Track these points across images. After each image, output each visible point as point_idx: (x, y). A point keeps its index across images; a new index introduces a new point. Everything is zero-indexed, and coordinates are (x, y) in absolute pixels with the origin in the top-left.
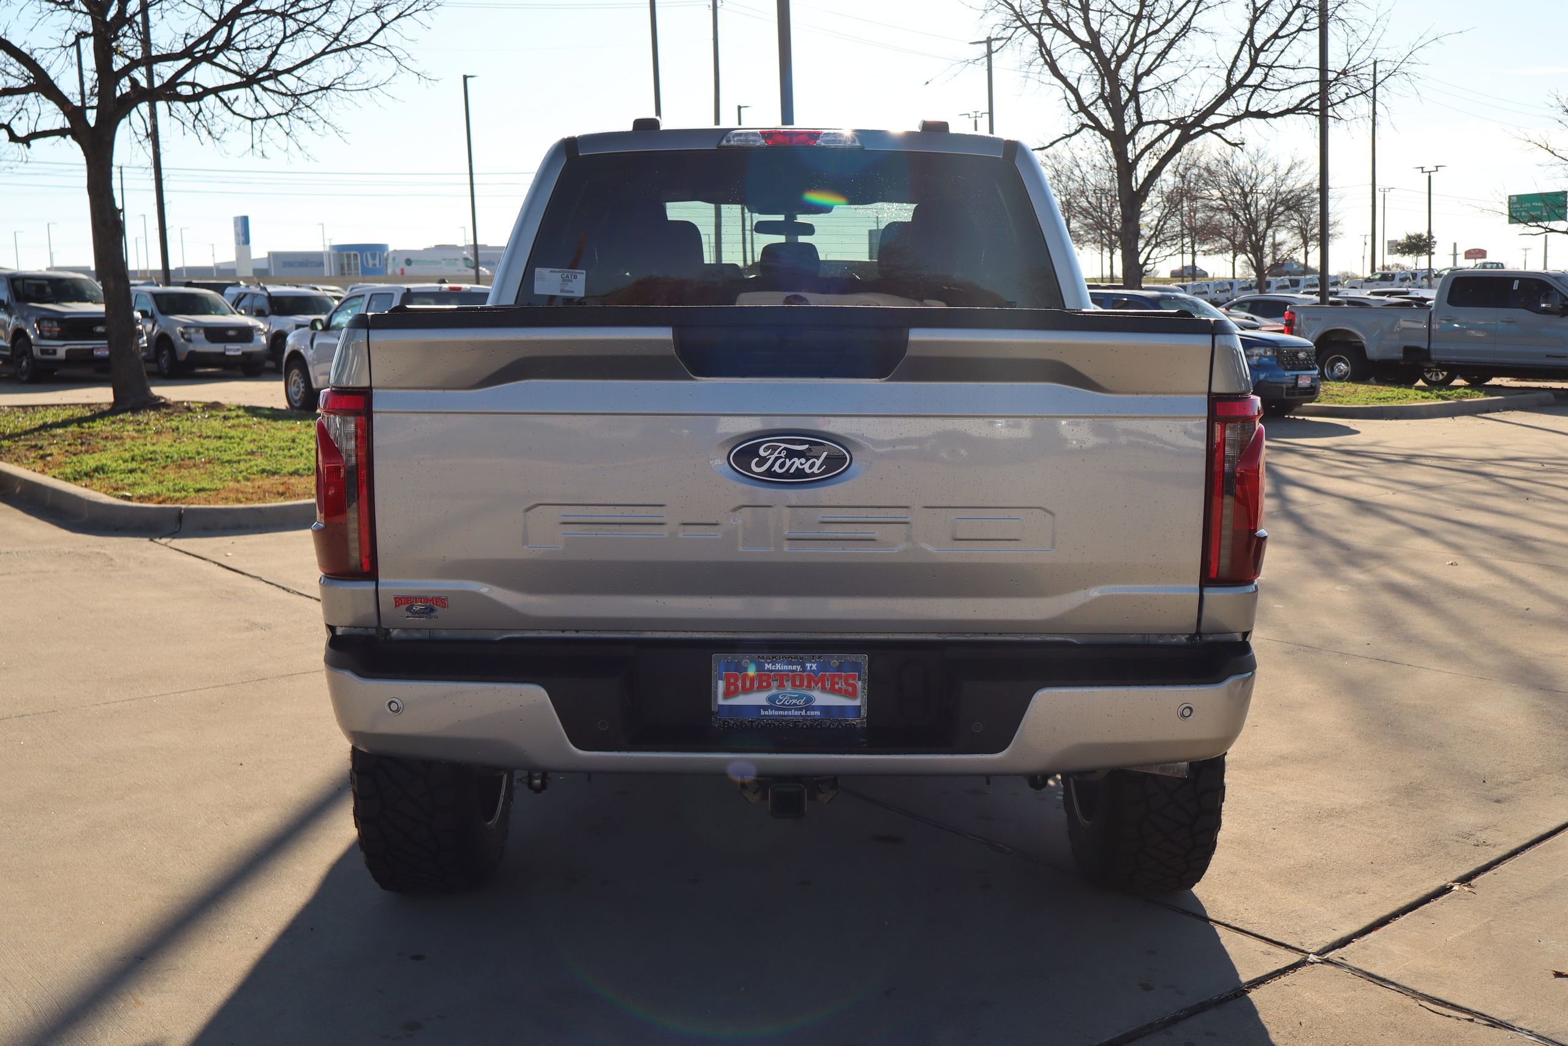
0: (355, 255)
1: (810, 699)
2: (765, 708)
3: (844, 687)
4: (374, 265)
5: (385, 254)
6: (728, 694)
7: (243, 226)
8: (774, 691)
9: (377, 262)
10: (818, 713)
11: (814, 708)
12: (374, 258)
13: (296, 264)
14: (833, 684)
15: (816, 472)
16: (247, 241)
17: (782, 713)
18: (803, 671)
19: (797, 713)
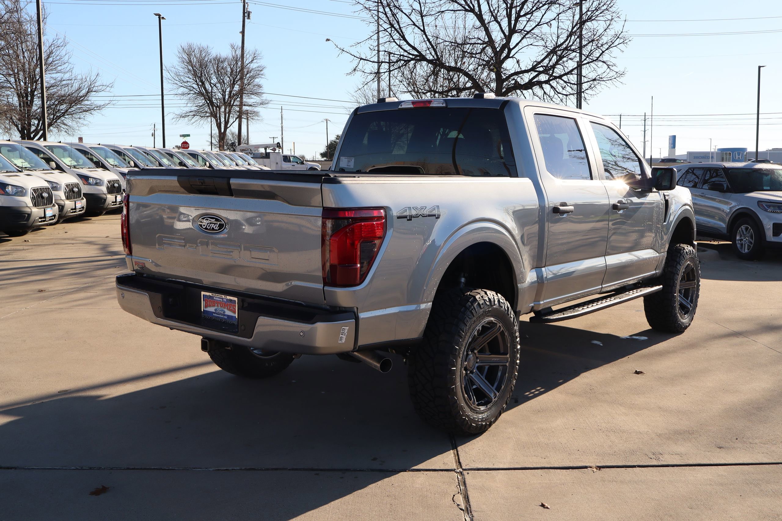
0: (730, 153)
1: (224, 312)
2: (214, 313)
3: (232, 309)
4: (739, 158)
5: (745, 153)
6: (206, 307)
7: (673, 140)
8: (216, 307)
9: (740, 157)
10: (226, 317)
11: (225, 315)
12: (739, 155)
13: (700, 157)
14: (230, 307)
15: (217, 229)
16: (674, 146)
17: (218, 315)
18: (223, 301)
19: (221, 316)
